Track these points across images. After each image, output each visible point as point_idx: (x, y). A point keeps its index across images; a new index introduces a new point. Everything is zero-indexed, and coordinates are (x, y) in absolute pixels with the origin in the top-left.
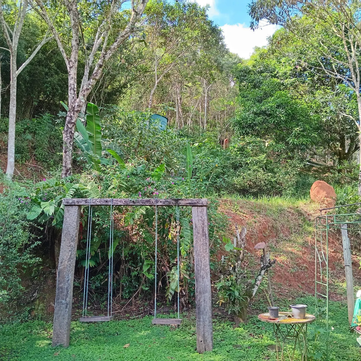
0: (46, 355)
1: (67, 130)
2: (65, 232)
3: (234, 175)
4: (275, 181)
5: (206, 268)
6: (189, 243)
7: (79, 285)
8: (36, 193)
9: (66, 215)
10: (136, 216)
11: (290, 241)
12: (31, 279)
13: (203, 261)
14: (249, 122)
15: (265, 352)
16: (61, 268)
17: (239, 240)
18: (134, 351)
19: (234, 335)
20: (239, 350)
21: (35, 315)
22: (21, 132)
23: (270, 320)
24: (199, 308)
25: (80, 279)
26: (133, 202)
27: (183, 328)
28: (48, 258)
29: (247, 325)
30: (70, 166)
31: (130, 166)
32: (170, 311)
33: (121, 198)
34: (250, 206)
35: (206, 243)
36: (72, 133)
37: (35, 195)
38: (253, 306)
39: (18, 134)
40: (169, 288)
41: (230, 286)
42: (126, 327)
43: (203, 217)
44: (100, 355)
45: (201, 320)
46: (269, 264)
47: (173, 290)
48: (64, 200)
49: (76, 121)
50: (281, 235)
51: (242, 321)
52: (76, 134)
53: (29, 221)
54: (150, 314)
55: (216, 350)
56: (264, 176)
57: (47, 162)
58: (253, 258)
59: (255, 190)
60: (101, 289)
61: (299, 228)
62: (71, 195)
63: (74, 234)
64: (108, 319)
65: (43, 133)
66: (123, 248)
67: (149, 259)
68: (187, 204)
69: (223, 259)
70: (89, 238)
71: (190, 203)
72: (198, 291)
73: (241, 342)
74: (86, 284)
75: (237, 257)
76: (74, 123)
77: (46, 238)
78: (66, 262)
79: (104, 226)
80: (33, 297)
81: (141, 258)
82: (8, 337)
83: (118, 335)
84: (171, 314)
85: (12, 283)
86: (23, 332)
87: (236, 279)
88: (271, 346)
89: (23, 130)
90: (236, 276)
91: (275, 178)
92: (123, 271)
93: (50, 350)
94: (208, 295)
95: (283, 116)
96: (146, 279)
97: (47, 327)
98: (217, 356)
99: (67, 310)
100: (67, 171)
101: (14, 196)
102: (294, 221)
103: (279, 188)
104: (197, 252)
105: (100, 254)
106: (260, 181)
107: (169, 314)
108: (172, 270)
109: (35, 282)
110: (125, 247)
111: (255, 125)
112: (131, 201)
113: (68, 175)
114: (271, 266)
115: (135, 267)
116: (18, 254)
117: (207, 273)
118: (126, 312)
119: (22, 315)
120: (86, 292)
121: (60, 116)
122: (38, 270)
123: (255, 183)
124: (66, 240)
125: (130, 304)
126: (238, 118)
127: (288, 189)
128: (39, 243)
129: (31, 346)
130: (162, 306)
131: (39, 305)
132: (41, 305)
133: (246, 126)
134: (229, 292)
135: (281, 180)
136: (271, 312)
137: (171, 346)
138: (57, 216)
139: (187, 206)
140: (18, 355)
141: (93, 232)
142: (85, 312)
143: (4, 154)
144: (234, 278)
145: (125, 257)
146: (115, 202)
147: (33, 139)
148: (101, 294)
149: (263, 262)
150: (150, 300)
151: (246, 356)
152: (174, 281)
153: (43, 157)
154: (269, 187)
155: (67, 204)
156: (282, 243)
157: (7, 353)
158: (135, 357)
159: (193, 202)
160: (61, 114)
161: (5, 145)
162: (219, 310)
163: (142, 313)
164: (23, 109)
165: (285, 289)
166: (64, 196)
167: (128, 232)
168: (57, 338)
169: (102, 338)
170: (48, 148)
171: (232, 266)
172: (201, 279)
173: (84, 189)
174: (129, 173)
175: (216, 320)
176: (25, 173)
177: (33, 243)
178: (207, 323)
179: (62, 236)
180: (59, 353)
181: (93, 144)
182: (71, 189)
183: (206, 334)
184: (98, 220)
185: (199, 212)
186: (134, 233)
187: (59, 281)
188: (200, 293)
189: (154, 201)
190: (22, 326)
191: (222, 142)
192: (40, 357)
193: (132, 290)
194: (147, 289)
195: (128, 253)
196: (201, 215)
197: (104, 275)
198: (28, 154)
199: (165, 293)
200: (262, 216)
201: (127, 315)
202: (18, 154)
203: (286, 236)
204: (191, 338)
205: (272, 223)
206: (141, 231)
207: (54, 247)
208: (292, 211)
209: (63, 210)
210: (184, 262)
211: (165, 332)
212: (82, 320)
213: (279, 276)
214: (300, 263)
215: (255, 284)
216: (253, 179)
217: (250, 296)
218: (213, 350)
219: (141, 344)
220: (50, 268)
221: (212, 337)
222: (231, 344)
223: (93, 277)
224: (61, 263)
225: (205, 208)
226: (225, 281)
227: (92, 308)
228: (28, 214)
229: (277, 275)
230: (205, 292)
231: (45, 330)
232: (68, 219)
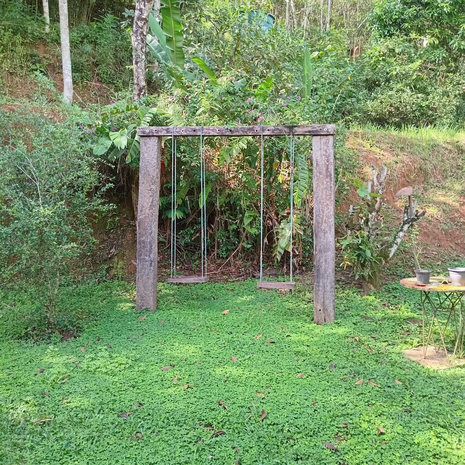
0: (130, 319)
1: (137, 31)
2: (143, 172)
3: (368, 97)
4: (427, 105)
5: (330, 220)
6: (305, 188)
7: (164, 240)
8: (103, 121)
9: (143, 149)
10: (234, 151)
11: (444, 188)
12: (107, 232)
13: (325, 210)
14: (394, 17)
15: (404, 326)
16: (140, 217)
17: (375, 184)
18: (235, 318)
19: (363, 305)
20: (369, 323)
21: (115, 275)
22: (78, 42)
23: (417, 287)
24: (318, 270)
25: (165, 233)
26: (231, 130)
27: (295, 294)
28: (124, 207)
29: (379, 293)
30: (143, 83)
31: (224, 81)
32: (278, 273)
33: (214, 125)
34: (390, 140)
35: (331, 187)
36: (144, 35)
37: (101, 123)
38: (388, 271)
39: (74, 45)
40: (277, 245)
41: (360, 245)
42: (224, 291)
43: (328, 151)
44: (194, 322)
45: (321, 284)
46: (416, 216)
47: (282, 249)
48: (139, 128)
49: (148, 16)
50: (431, 180)
51: (372, 288)
52: (149, 37)
53: (96, 156)
54: (254, 276)
55: (339, 321)
56: (411, 99)
57: (114, 84)
58: (390, 210)
59: (397, 120)
60: (191, 246)
61: (457, 171)
62: (148, 122)
63: (155, 175)
64: (202, 280)
65: (106, 43)
66: (218, 195)
67: (251, 209)
68: (306, 132)
69: (351, 210)
70: (174, 182)
71: (310, 132)
72: (317, 249)
73: (371, 313)
74: (174, 240)
75: (371, 207)
76: (145, 19)
77: (120, 181)
78: (147, 210)
79: (193, 164)
80: (110, 253)
81: (241, 208)
82: (84, 298)
83: (214, 299)
84: (279, 277)
85: (82, 234)
86: (101, 293)
87: (368, 236)
88: (412, 320)
89: (80, 39)
90: (369, 232)
91: (427, 100)
92: (219, 225)
93: (134, 314)
94: (331, 254)
95: (446, 6)
96: (247, 234)
97: (129, 288)
98: (340, 328)
99: (152, 268)
100: (140, 90)
101: (74, 122)
102: (451, 161)
103: (433, 116)
104: (318, 199)
105: (188, 202)
106: (406, 106)
107: (278, 277)
108: (282, 224)
109: (111, 236)
110: (220, 194)
111: (404, 21)
112: (227, 129)
113: (141, 96)
114: (418, 219)
115: (233, 220)
116: (87, 199)
117: (330, 227)
118: (223, 273)
119: (99, 274)
120: (173, 248)
121: (126, 16)
122: (114, 222)
123: (397, 109)
124: (145, 182)
125: (228, 264)
126: (377, 11)
127: (446, 117)
128: (112, 185)
129: (112, 309)
130: (269, 268)
131: (118, 263)
132: (120, 263)
133: (389, 24)
134: (357, 252)
135: (437, 103)
136: (420, 277)
137: (281, 314)
138: (131, 151)
139: (304, 135)
140: (97, 318)
141: (179, 173)
142: (173, 272)
143: (59, 73)
144: (366, 234)
145: (221, 207)
146: (206, 131)
147: (94, 52)
148: (191, 251)
149: (407, 214)
150: (253, 260)
151: (379, 330)
152: (284, 237)
153: (108, 76)
154: (417, 114)
155: (142, 134)
156: (431, 190)
157: (84, 317)
158: (236, 325)
159: (314, 130)
160: (127, 13)
161: (58, 61)
162: (343, 274)
163: (243, 275)
164: (78, 9)
165: (433, 251)
166: (139, 124)
167: (224, 175)
168: (141, 300)
169: (195, 302)
170: (114, 64)
171: (364, 218)
172: (322, 234)
173: (164, 114)
174: (223, 91)
175: (338, 286)
176: (88, 99)
177: (104, 185)
178: (328, 288)
179: (140, 177)
180: (145, 317)
181: (173, 51)
182: (146, 115)
183: (327, 302)
184: (185, 157)
185: (322, 144)
186: (231, 176)
187: (140, 233)
188: (320, 251)
189: (259, 129)
190: (99, 287)
191: (351, 52)
192: (123, 322)
193: (229, 248)
194: (249, 246)
195: (225, 202)
196: (325, 148)
197: (195, 228)
198: (89, 73)
199: (272, 252)
200: (406, 154)
201: (224, 277)
202: (76, 72)
203: (438, 181)
204: (306, 306)
205: (420, 164)
206: (241, 173)
207: (131, 193)
208: (450, 147)
209: (139, 143)
210: (297, 214)
211: (273, 298)
212: (170, 280)
213: (425, 233)
214: (455, 217)
215: (394, 242)
216: (395, 104)
217: (386, 257)
218: (336, 321)
219: (243, 310)
220: (128, 219)
221: (334, 306)
222: (358, 315)
223: (182, 231)
224: (141, 211)
225: (331, 138)
226: (353, 238)
227: (182, 267)
228: (95, 147)
229: (422, 233)
230: (326, 250)
231: (127, 291)
232: (146, 155)
